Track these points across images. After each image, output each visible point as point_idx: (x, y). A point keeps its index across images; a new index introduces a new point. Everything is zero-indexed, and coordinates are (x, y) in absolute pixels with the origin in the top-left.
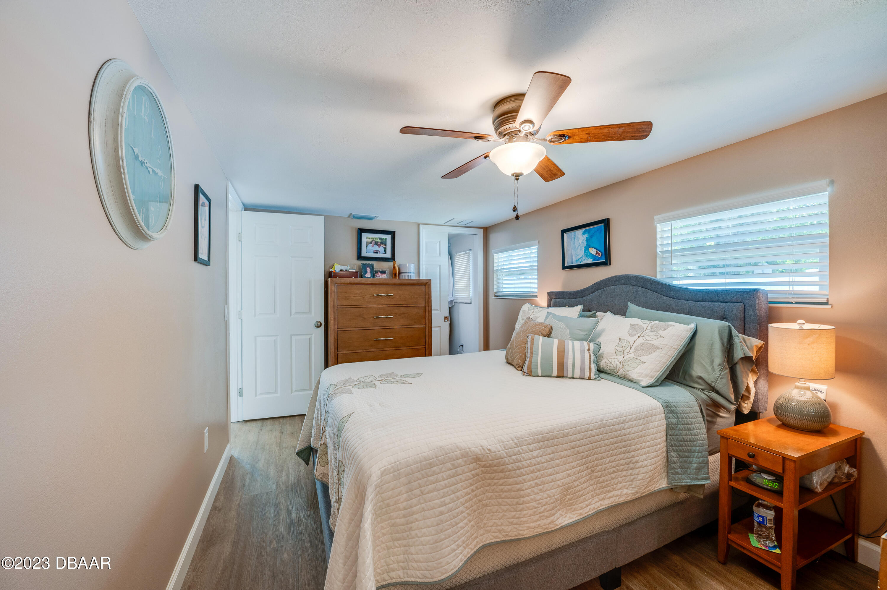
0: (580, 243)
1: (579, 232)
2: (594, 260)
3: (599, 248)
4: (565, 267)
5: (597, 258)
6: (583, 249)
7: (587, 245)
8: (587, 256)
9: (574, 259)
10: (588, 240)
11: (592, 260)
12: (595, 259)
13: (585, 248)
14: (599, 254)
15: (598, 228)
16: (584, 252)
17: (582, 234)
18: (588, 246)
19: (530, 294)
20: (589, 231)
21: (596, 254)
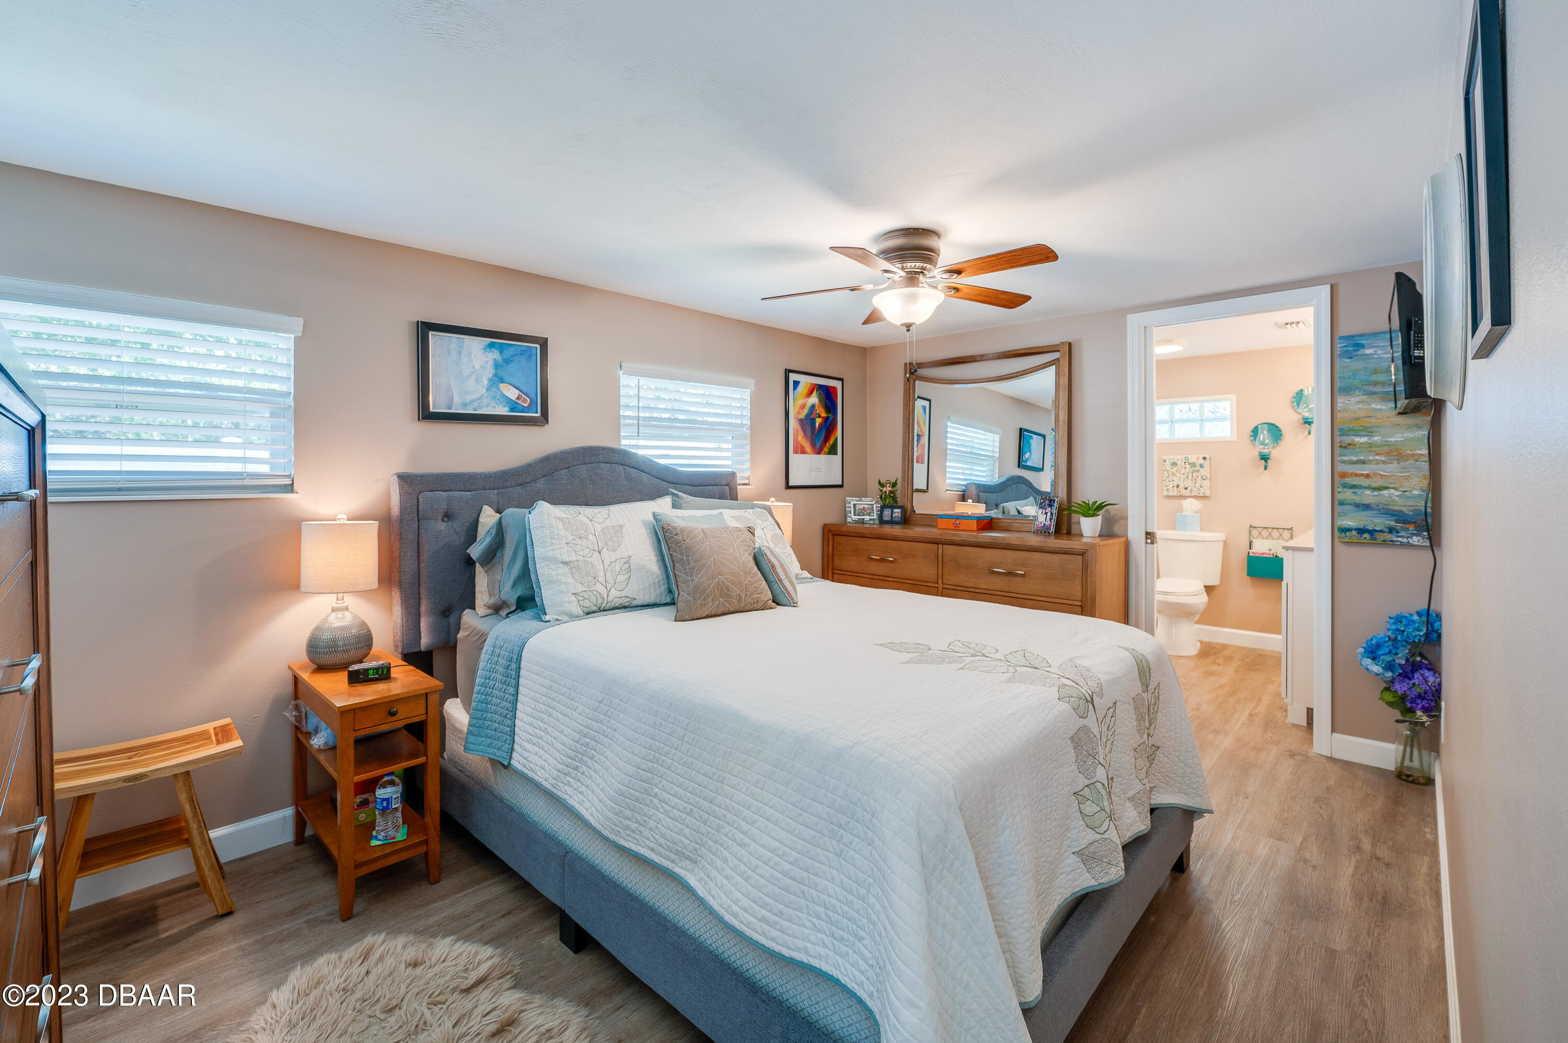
0: (477, 367)
1: (475, 344)
2: (512, 410)
3: (524, 390)
4: (426, 415)
5: (520, 408)
6: (486, 382)
7: (495, 375)
8: (494, 397)
9: (456, 399)
10: (497, 366)
11: (506, 409)
12: (515, 408)
13: (490, 380)
14: (525, 401)
15: (524, 348)
16: (487, 390)
17: (484, 349)
18: (498, 379)
19: (247, 482)
20: (501, 349)
21: (518, 398)
